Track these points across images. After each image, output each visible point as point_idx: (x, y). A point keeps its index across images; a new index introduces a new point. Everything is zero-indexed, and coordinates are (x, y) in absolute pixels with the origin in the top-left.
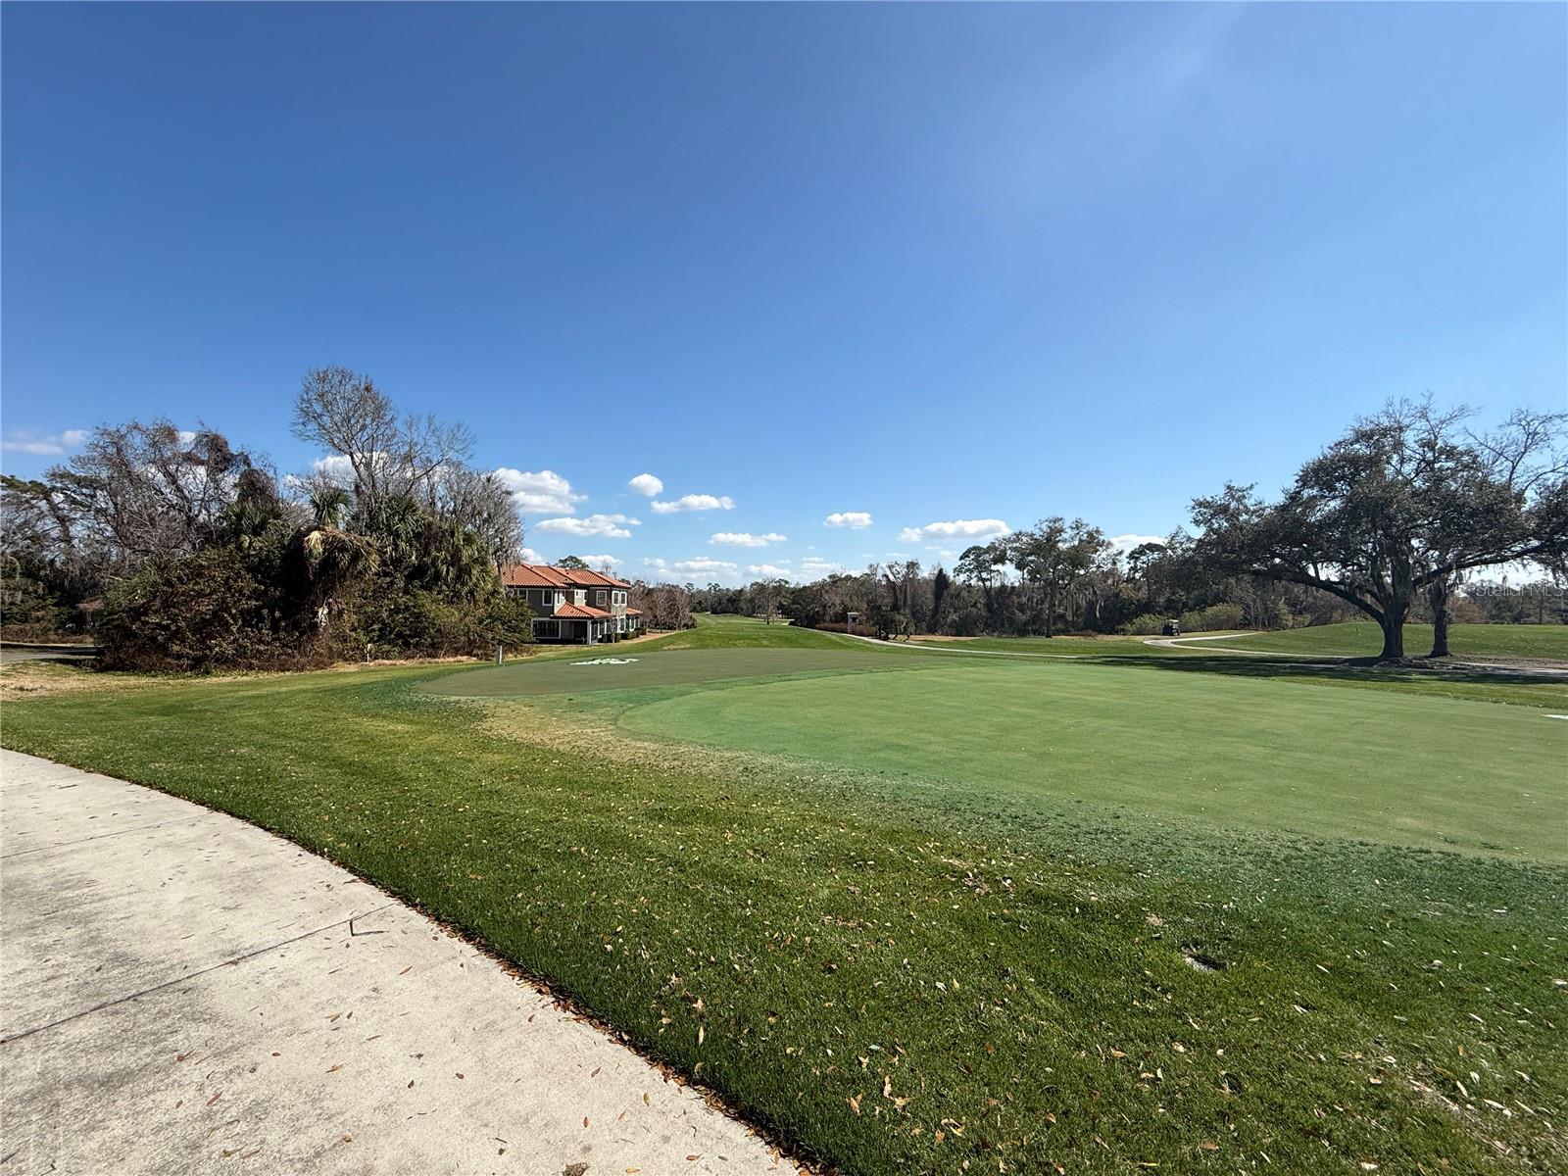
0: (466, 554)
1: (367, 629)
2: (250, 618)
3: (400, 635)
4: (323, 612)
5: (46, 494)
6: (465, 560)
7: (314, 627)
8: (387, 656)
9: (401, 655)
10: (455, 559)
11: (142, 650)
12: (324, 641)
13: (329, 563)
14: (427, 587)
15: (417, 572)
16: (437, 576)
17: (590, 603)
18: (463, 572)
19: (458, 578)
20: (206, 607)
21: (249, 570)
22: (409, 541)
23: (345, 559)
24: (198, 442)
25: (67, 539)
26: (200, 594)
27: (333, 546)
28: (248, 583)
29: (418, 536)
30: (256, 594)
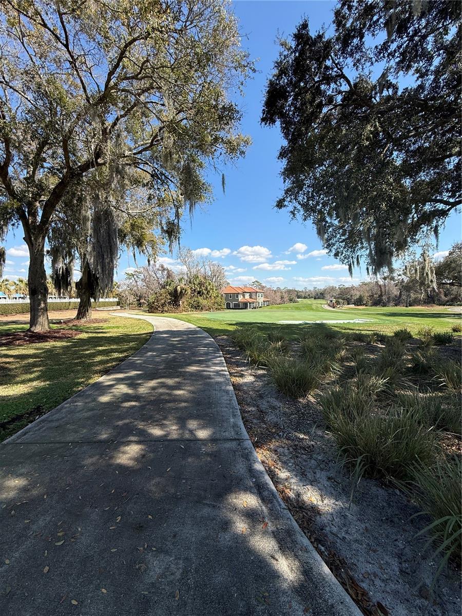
0: (209, 288)
1: (189, 306)
2: (169, 303)
3: (195, 307)
4: (181, 302)
5: (133, 275)
6: (209, 289)
7: (179, 305)
8: (193, 311)
9: (195, 311)
10: (206, 289)
11: (154, 309)
12: (181, 308)
13: (181, 292)
14: (201, 296)
15: (199, 293)
16: (203, 293)
17: (251, 297)
18: (208, 292)
19: (207, 293)
20: (163, 301)
21: (169, 294)
22: (197, 285)
23: (184, 291)
24: (159, 266)
25: (137, 285)
26: (162, 299)
27: (182, 289)
28: (169, 297)
29: (199, 284)
30: (170, 299)
